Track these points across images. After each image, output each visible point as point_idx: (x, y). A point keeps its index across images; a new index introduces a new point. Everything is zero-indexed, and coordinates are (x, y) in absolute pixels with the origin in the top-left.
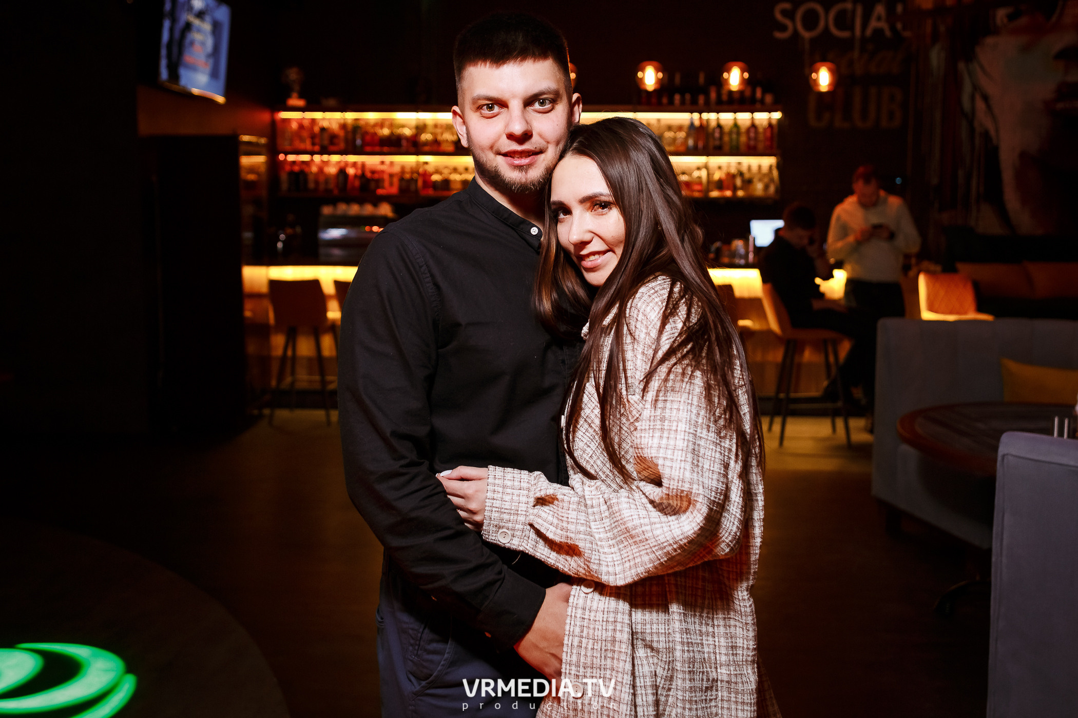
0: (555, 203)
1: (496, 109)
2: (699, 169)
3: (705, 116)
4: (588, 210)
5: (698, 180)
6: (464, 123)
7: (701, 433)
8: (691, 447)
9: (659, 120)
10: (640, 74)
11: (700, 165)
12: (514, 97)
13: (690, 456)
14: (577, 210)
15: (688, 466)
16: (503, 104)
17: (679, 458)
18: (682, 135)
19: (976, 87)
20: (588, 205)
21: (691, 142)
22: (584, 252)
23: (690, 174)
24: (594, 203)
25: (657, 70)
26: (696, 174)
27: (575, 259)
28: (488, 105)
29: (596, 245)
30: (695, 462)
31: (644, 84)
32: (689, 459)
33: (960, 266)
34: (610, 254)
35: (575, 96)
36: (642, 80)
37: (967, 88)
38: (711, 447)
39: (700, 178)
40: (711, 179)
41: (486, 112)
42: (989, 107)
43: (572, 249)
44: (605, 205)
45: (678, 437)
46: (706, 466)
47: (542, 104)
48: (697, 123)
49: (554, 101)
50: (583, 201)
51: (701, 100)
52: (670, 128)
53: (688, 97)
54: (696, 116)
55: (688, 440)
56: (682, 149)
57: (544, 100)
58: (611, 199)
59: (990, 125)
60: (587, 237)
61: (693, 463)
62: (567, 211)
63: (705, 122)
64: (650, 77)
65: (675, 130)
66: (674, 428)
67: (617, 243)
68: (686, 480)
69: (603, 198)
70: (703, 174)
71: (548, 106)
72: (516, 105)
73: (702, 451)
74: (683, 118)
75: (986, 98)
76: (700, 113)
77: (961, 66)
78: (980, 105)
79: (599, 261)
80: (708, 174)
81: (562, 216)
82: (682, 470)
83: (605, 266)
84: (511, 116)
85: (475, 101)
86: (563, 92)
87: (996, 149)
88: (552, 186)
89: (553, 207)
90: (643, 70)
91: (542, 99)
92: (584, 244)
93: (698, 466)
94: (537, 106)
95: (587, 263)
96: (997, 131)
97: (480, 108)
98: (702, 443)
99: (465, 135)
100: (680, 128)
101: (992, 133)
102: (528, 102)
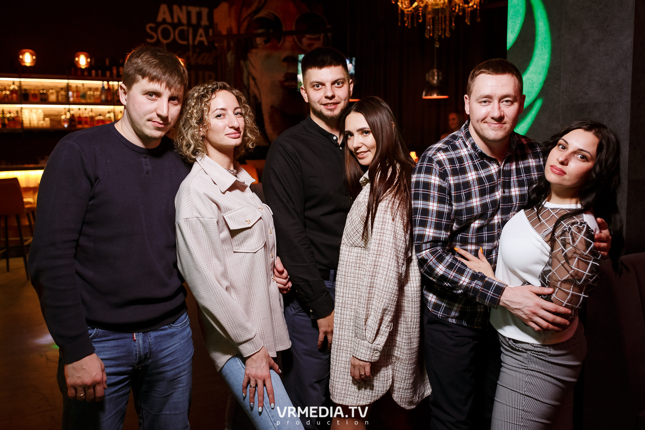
0: (347, 131)
1: (320, 86)
2: (109, 112)
3: (111, 83)
4: (360, 134)
5: (108, 119)
6: (306, 92)
7: (397, 225)
8: (393, 230)
9: (83, 85)
10: (77, 59)
11: (110, 110)
12: (328, 81)
13: (393, 233)
14: (356, 135)
15: (392, 237)
16: (323, 84)
17: (389, 234)
18: (98, 93)
19: (249, 74)
20: (360, 132)
21: (103, 97)
22: (358, 151)
23: (104, 116)
24: (363, 131)
25: (87, 57)
26: (108, 115)
27: (354, 154)
28: (317, 85)
29: (363, 149)
30: (395, 235)
31: (80, 65)
32: (393, 235)
33: (247, 161)
34: (369, 152)
35: (351, 81)
36: (78, 62)
37: (245, 74)
38: (401, 230)
39: (110, 117)
40: (116, 118)
41: (316, 88)
42: (256, 83)
43: (353, 150)
44: (367, 132)
45: (389, 225)
46: (399, 237)
47: (338, 84)
48: (106, 87)
49: (343, 83)
50: (358, 131)
51: (108, 74)
52: (90, 89)
53: (100, 72)
54: (105, 83)
55: (392, 227)
56: (98, 101)
57: (339, 82)
58: (370, 130)
59: (256, 92)
60: (360, 145)
61: (394, 236)
62: (352, 135)
63: (111, 87)
64: (83, 61)
65: (93, 91)
66: (387, 222)
67: (373, 147)
68: (391, 242)
69: (366, 129)
70: (112, 115)
71: (341, 85)
72: (328, 85)
73: (398, 231)
74: (98, 84)
75: (254, 79)
76: (108, 81)
77: (242, 62)
78: (252, 82)
79: (364, 155)
80: (115, 116)
81: (349, 137)
82: (389, 238)
83: (367, 157)
84: (326, 89)
85: (311, 83)
86: (346, 79)
87: (260, 104)
88: (345, 124)
89: (346, 133)
90: (78, 57)
91: (338, 82)
92: (359, 148)
93: (395, 237)
94: (336, 85)
95: (360, 156)
96: (260, 95)
97: (314, 86)
98: (398, 228)
99: (307, 98)
100: (96, 89)
101: (258, 96)
102: (333, 83)
